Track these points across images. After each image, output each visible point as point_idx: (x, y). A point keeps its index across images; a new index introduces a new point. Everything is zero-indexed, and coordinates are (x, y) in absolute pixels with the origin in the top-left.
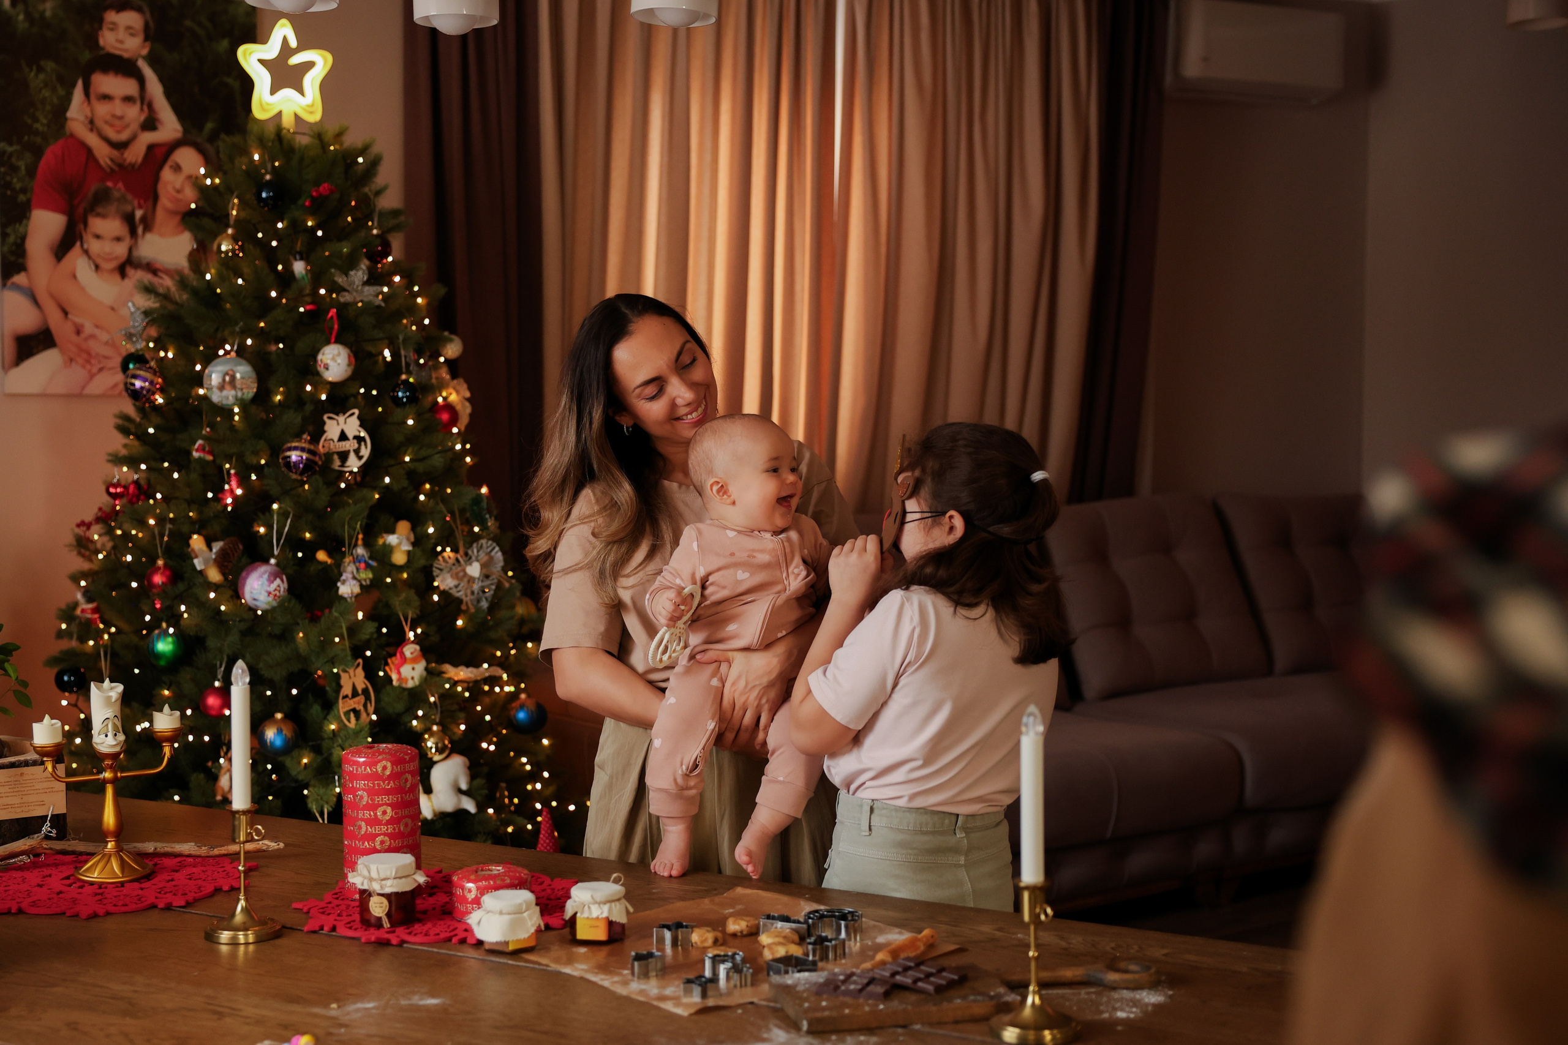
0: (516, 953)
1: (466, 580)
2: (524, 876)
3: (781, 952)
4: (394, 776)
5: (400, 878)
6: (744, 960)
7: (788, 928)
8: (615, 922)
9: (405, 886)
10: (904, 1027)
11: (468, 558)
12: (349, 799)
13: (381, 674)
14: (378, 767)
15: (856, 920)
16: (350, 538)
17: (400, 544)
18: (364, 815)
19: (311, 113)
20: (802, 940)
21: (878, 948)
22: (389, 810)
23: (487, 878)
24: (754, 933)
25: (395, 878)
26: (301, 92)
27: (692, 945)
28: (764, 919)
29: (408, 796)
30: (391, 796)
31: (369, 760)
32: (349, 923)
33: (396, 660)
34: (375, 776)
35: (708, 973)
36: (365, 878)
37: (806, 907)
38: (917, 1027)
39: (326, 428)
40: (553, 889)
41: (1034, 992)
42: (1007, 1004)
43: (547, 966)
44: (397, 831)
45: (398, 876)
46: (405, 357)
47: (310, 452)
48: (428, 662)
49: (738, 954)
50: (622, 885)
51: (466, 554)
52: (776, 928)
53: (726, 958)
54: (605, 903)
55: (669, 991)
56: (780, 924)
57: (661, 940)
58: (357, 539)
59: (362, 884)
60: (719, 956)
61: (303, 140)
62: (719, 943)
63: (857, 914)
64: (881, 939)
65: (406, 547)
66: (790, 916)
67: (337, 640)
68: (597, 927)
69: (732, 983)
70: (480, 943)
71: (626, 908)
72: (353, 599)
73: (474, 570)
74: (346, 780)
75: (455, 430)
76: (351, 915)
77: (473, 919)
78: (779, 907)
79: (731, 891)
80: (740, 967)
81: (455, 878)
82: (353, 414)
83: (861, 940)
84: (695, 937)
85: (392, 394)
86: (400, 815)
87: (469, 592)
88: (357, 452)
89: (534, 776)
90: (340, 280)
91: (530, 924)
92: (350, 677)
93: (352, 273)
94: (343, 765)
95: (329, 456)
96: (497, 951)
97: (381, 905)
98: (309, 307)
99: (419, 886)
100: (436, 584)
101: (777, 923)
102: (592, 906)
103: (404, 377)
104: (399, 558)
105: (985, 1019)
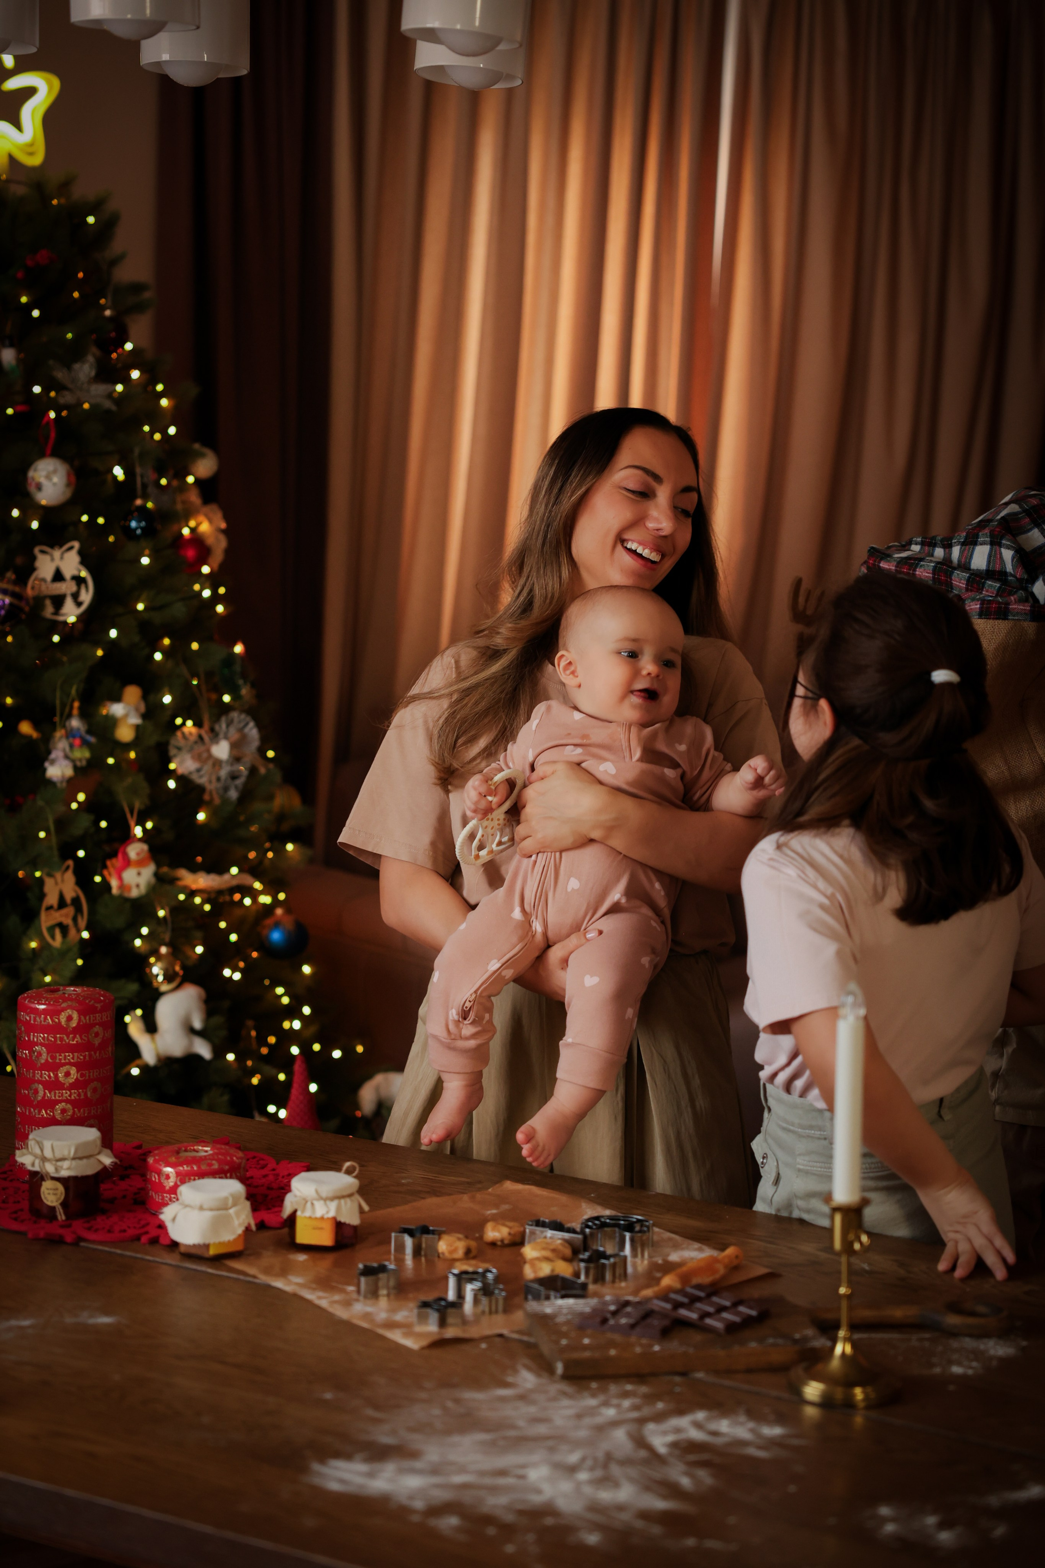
0: (219, 1259)
1: (210, 762)
2: (237, 1161)
3: (545, 1270)
4: (81, 1029)
5: (81, 1158)
6: (497, 1279)
7: (559, 1239)
8: (344, 1224)
9: (87, 1168)
10: (683, 1374)
11: (215, 736)
12: (24, 1056)
13: (98, 879)
14: (61, 1017)
15: (644, 1232)
16: (63, 705)
17: (126, 716)
18: (41, 1076)
19: (31, 154)
20: (575, 1252)
21: (668, 1268)
22: (73, 1071)
23: (188, 1162)
24: (518, 1242)
25: (74, 1159)
26: (18, 125)
27: (439, 1257)
28: (532, 1225)
29: (98, 1054)
30: (76, 1054)
31: (51, 1008)
32: (16, 1212)
33: (117, 862)
34: (57, 1028)
35: (451, 1296)
36: (36, 1156)
37: (588, 1210)
38: (700, 1375)
39: (38, 564)
40: (278, 1175)
41: (845, 1340)
42: (813, 1350)
43: (254, 1277)
44: (82, 1097)
45: (77, 1156)
46: (142, 476)
47: (13, 595)
48: (159, 865)
49: (491, 1272)
50: (355, 1177)
51: (212, 730)
52: (545, 1237)
53: (475, 1276)
54: (332, 1199)
55: (400, 1316)
56: (549, 1233)
57: (401, 1248)
58: (72, 708)
59: (33, 1165)
60: (466, 1272)
61: (19, 190)
62: (472, 1255)
63: (647, 1224)
64: (674, 1257)
65: (135, 720)
66: (564, 1222)
67: (42, 835)
68: (321, 1229)
69: (481, 1308)
70: (175, 1245)
71: (360, 1207)
72: (64, 785)
73: (221, 750)
74: (21, 1031)
75: (206, 570)
76: (19, 1202)
77: (167, 1214)
78: (555, 1209)
79: (497, 1185)
80: (492, 1287)
81: (151, 1160)
82: (71, 548)
83: (650, 1257)
84: (443, 1246)
85: (122, 523)
86: (87, 1078)
87: (214, 778)
88: (75, 596)
89: (293, 1012)
90: (60, 375)
91: (236, 1222)
92: (56, 883)
93: (76, 366)
94: (18, 1012)
95: (39, 601)
96: (194, 1255)
97: (55, 1192)
98: (20, 408)
99: (105, 1168)
100: (172, 766)
101: (546, 1231)
102: (315, 1203)
103: (139, 502)
104: (125, 734)
105: (782, 1369)
